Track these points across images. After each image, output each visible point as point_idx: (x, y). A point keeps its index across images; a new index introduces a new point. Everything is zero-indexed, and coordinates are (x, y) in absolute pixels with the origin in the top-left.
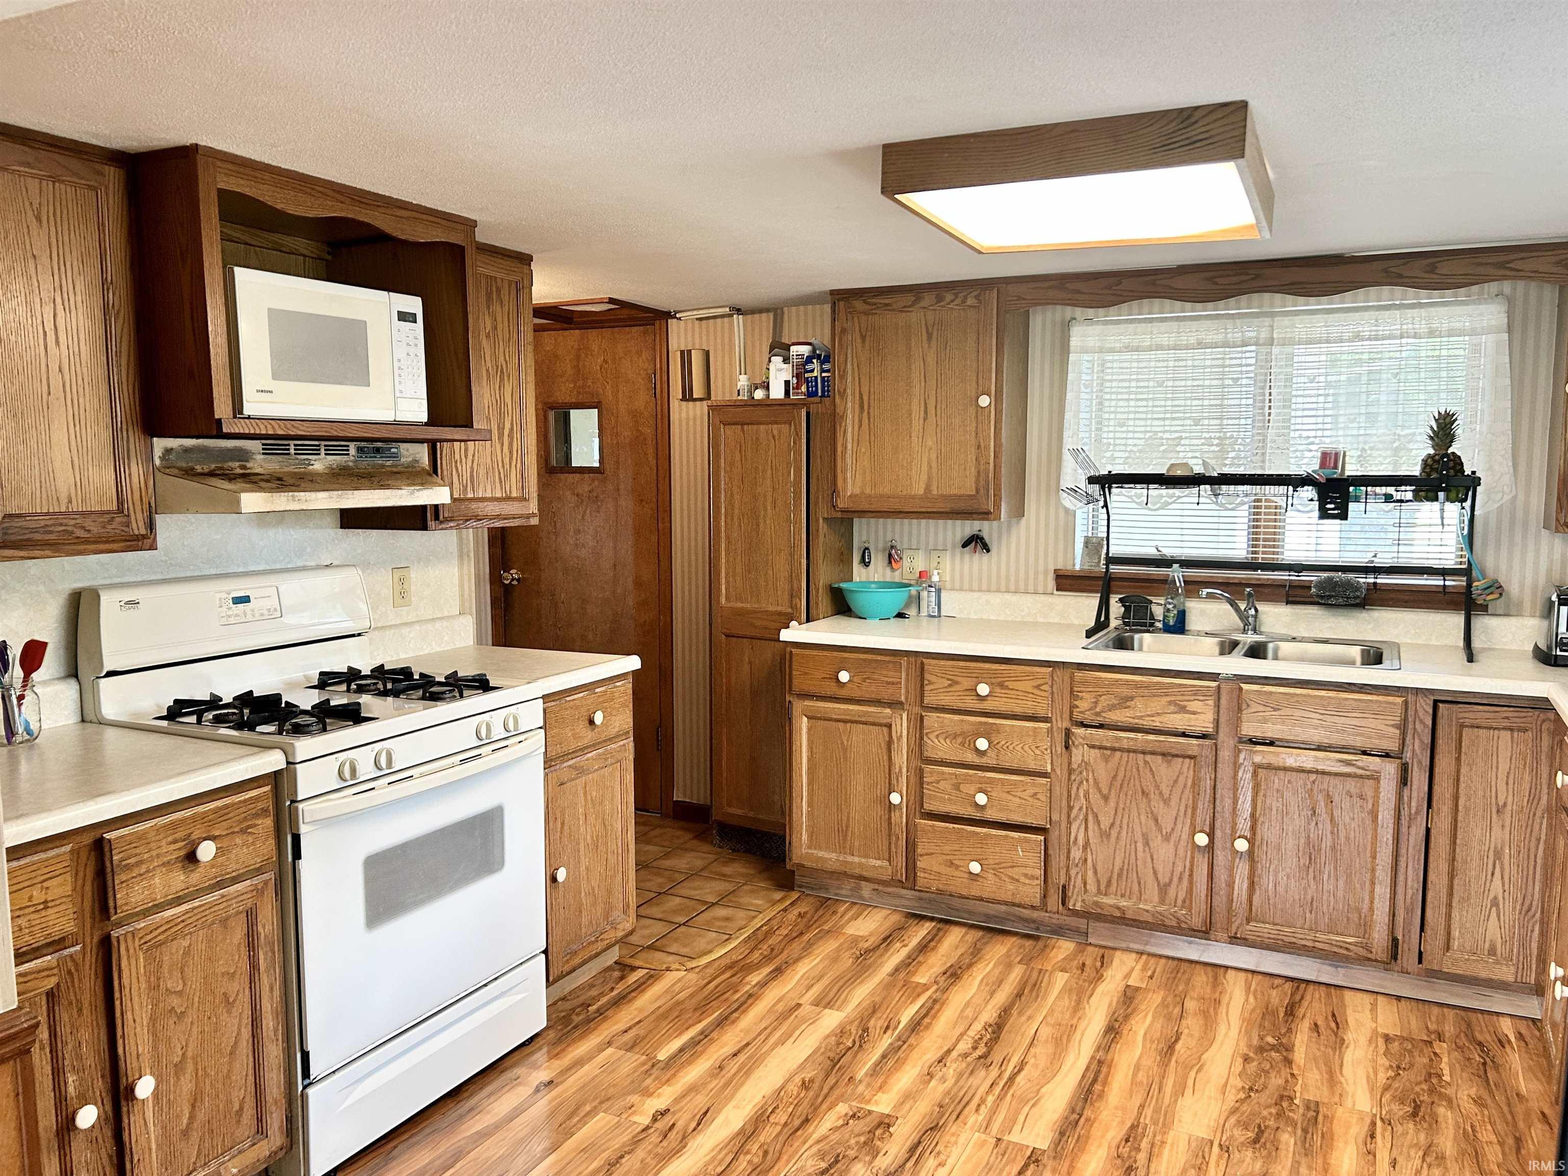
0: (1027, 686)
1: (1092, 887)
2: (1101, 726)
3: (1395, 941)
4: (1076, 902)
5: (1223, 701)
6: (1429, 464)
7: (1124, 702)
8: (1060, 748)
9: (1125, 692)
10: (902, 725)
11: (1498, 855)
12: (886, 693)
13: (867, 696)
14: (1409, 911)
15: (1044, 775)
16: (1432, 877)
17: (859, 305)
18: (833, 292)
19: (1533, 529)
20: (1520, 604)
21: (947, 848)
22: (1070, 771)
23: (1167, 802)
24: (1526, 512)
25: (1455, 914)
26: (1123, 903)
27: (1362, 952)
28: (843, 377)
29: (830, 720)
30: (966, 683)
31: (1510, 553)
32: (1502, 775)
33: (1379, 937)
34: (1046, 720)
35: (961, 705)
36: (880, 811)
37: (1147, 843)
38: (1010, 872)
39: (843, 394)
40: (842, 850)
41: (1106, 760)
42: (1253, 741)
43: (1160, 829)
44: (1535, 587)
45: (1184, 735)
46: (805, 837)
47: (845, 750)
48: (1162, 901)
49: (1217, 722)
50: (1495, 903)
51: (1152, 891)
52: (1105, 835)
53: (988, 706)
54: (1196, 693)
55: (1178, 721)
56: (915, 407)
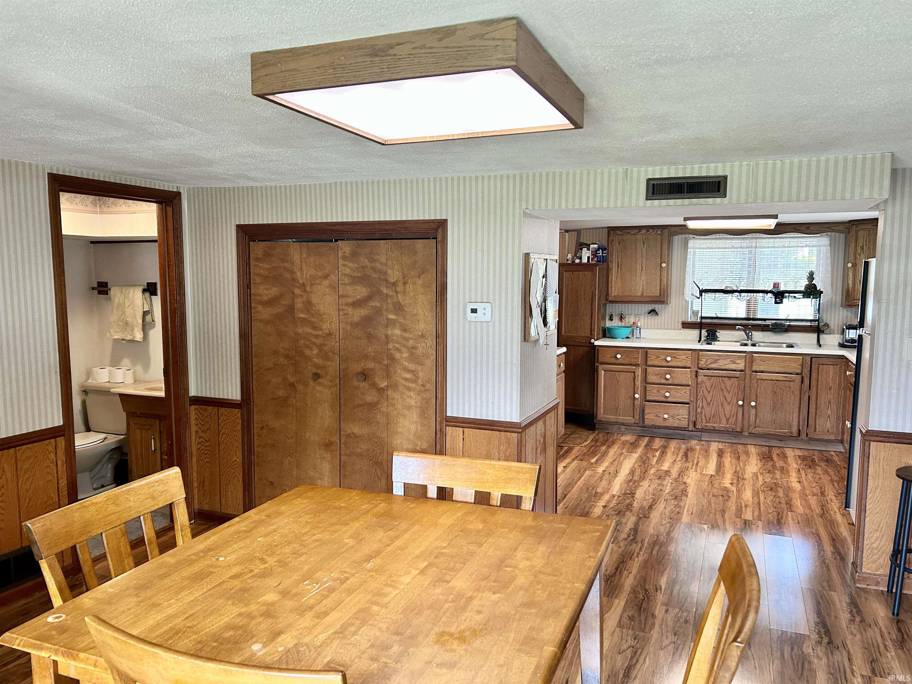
0: (684, 357)
1: (704, 421)
2: (708, 369)
3: (799, 430)
4: (699, 426)
5: (747, 360)
6: (807, 287)
7: (716, 361)
8: (694, 377)
9: (717, 358)
10: (639, 372)
11: (830, 402)
12: (633, 361)
13: (627, 363)
14: (804, 421)
15: (689, 386)
16: (810, 410)
17: (618, 232)
18: (608, 227)
19: (837, 308)
20: (834, 331)
21: (655, 411)
22: (697, 384)
23: (729, 392)
24: (836, 302)
25: (817, 421)
26: (714, 425)
27: (790, 434)
28: (612, 255)
29: (613, 371)
30: (662, 357)
31: (831, 314)
32: (831, 378)
33: (795, 430)
34: (689, 368)
35: (660, 364)
36: (630, 401)
37: (722, 405)
38: (678, 417)
39: (612, 262)
40: (616, 414)
41: (709, 380)
42: (756, 372)
43: (726, 400)
44: (838, 325)
45: (735, 371)
46: (602, 411)
47: (618, 381)
48: (727, 424)
49: (745, 366)
50: (829, 417)
51: (724, 421)
52: (709, 404)
53: (670, 364)
54: (739, 357)
55: (733, 366)
56: (638, 267)
